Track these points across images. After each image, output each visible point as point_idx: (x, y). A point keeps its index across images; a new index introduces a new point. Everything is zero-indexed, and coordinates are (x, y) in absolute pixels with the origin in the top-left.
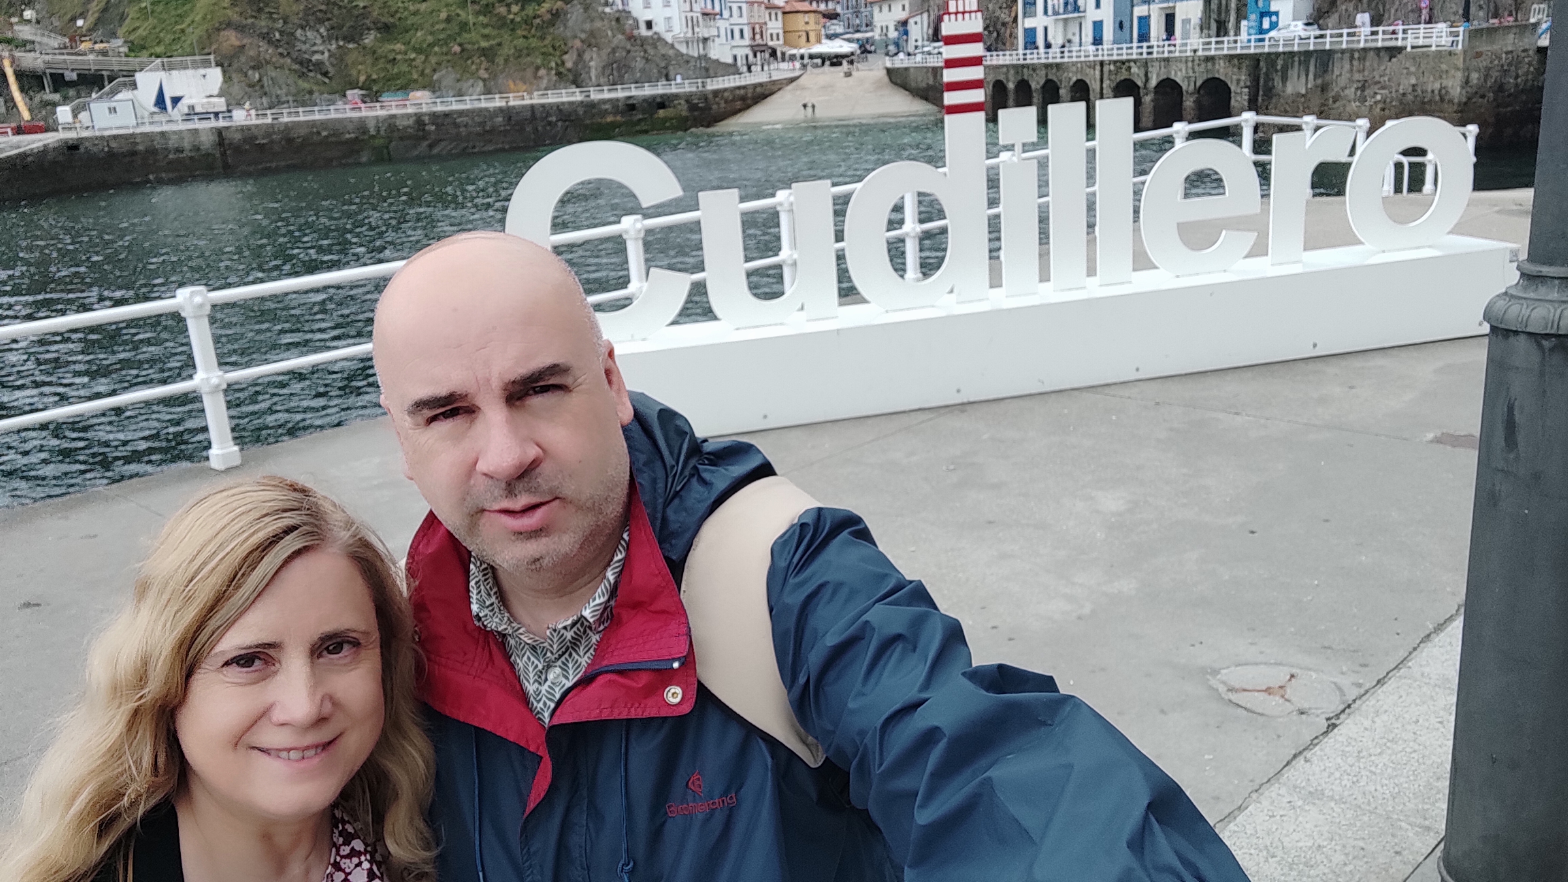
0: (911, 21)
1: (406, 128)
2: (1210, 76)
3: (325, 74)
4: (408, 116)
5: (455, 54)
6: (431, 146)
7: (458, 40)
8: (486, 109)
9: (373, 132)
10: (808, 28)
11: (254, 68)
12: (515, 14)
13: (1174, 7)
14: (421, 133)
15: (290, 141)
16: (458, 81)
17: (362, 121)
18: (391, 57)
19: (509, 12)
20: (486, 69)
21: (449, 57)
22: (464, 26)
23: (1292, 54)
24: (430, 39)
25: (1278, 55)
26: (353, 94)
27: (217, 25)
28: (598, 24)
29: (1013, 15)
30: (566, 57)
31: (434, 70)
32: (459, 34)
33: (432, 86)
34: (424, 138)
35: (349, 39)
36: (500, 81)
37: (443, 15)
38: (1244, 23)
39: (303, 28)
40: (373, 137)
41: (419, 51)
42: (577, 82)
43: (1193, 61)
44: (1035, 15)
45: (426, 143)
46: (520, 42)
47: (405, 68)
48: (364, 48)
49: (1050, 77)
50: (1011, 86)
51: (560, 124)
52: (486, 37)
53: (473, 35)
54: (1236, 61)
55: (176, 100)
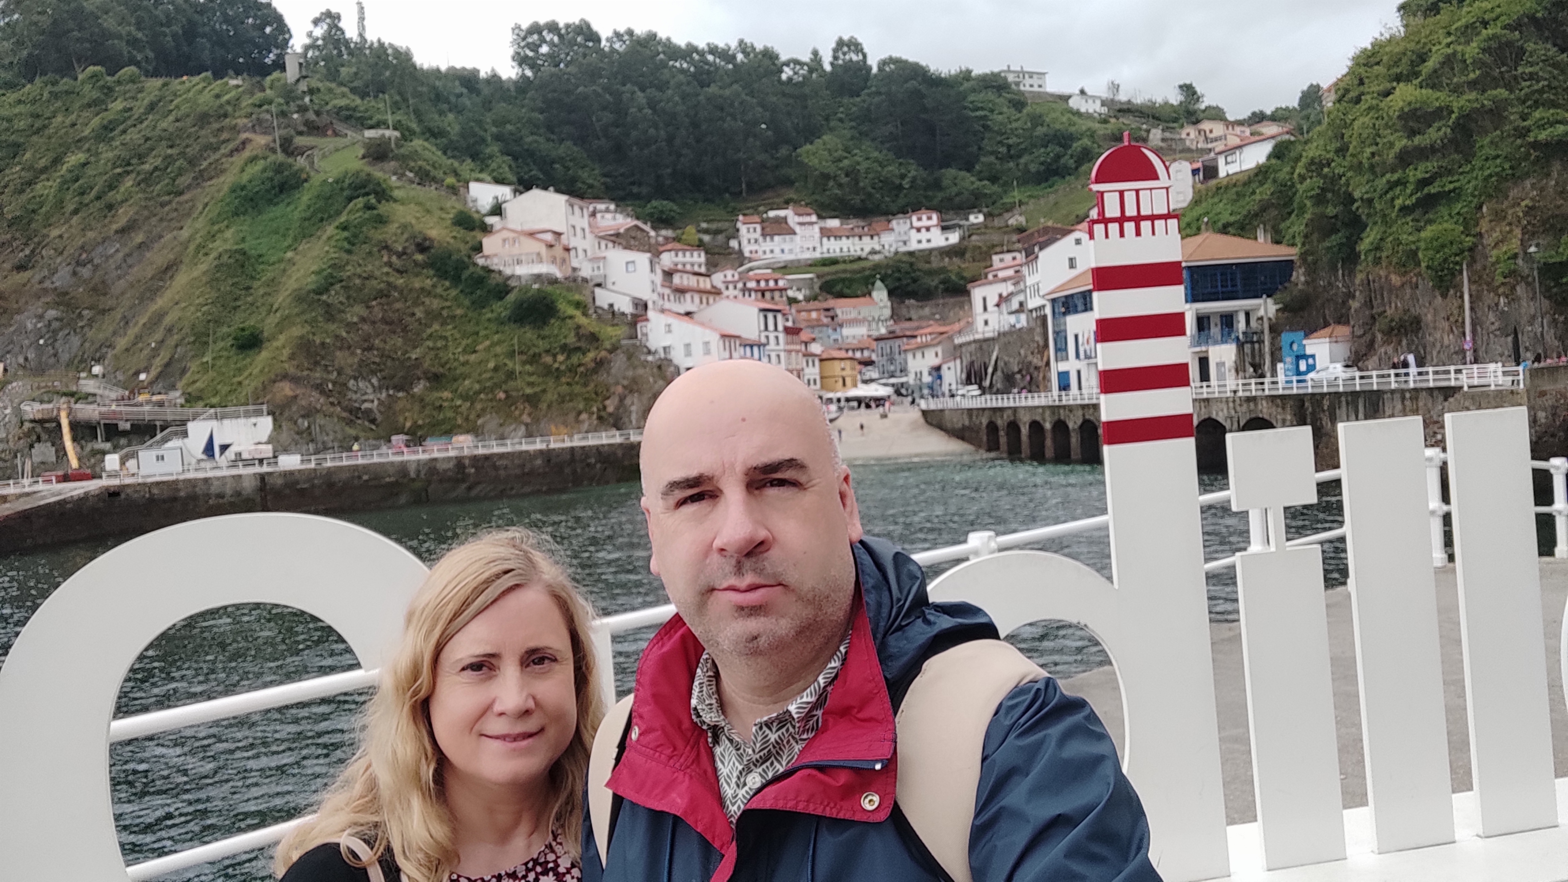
0: (944, 367)
1: (445, 471)
2: (1253, 416)
3: (373, 421)
4: (449, 459)
5: (500, 400)
6: (470, 488)
7: (504, 387)
8: (527, 452)
9: (413, 475)
10: (844, 373)
11: (303, 416)
12: (561, 363)
13: (1207, 352)
14: (460, 476)
15: (331, 485)
16: (501, 425)
17: (403, 466)
18: (437, 404)
19: (555, 361)
20: (530, 415)
21: (494, 404)
22: (511, 375)
23: (1338, 394)
24: (477, 387)
25: (1323, 395)
26: (398, 439)
27: (273, 377)
28: (640, 371)
29: (1045, 359)
30: (607, 402)
31: (479, 416)
32: (505, 382)
33: (475, 431)
34: (463, 480)
35: (398, 388)
36: (542, 425)
37: (491, 365)
38: (1280, 366)
39: (356, 379)
40: (413, 480)
41: (465, 397)
42: (618, 425)
43: (1234, 401)
44: (1067, 359)
45: (464, 486)
46: (564, 389)
47: (450, 414)
48: (413, 396)
49: (1087, 417)
50: (1048, 426)
51: (598, 466)
52: (531, 384)
53: (519, 383)
54: (1279, 401)
55: (224, 448)
